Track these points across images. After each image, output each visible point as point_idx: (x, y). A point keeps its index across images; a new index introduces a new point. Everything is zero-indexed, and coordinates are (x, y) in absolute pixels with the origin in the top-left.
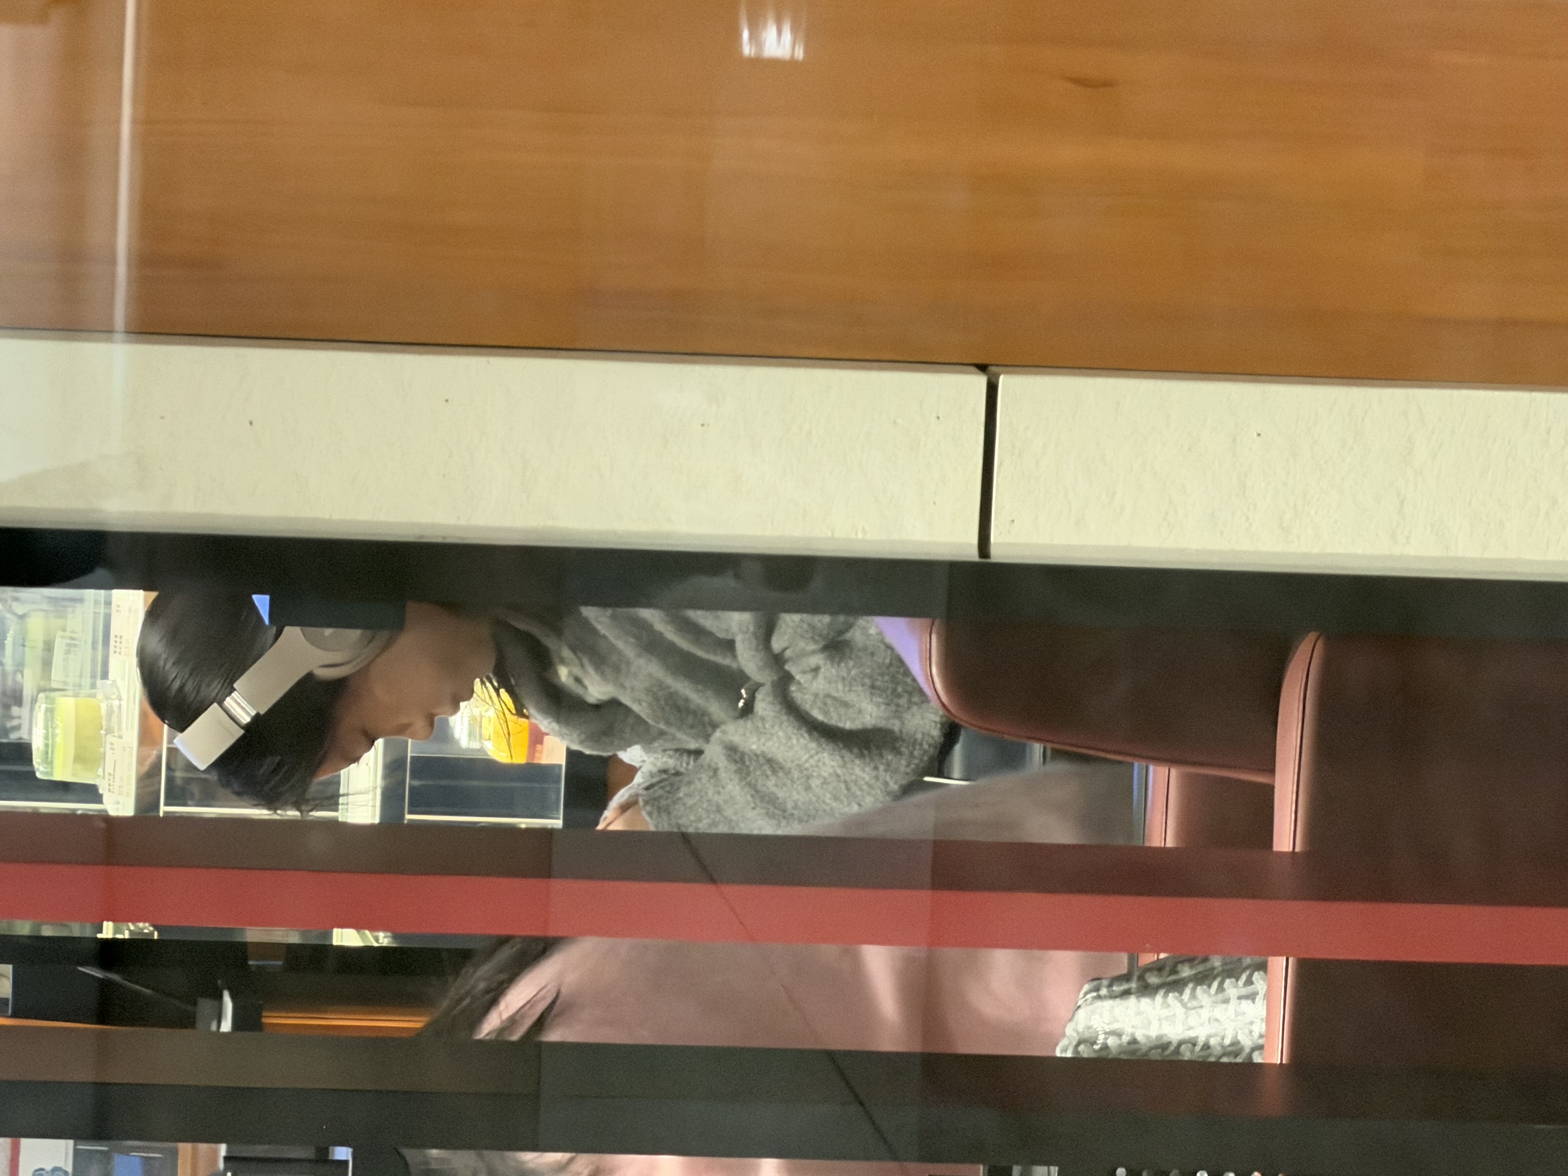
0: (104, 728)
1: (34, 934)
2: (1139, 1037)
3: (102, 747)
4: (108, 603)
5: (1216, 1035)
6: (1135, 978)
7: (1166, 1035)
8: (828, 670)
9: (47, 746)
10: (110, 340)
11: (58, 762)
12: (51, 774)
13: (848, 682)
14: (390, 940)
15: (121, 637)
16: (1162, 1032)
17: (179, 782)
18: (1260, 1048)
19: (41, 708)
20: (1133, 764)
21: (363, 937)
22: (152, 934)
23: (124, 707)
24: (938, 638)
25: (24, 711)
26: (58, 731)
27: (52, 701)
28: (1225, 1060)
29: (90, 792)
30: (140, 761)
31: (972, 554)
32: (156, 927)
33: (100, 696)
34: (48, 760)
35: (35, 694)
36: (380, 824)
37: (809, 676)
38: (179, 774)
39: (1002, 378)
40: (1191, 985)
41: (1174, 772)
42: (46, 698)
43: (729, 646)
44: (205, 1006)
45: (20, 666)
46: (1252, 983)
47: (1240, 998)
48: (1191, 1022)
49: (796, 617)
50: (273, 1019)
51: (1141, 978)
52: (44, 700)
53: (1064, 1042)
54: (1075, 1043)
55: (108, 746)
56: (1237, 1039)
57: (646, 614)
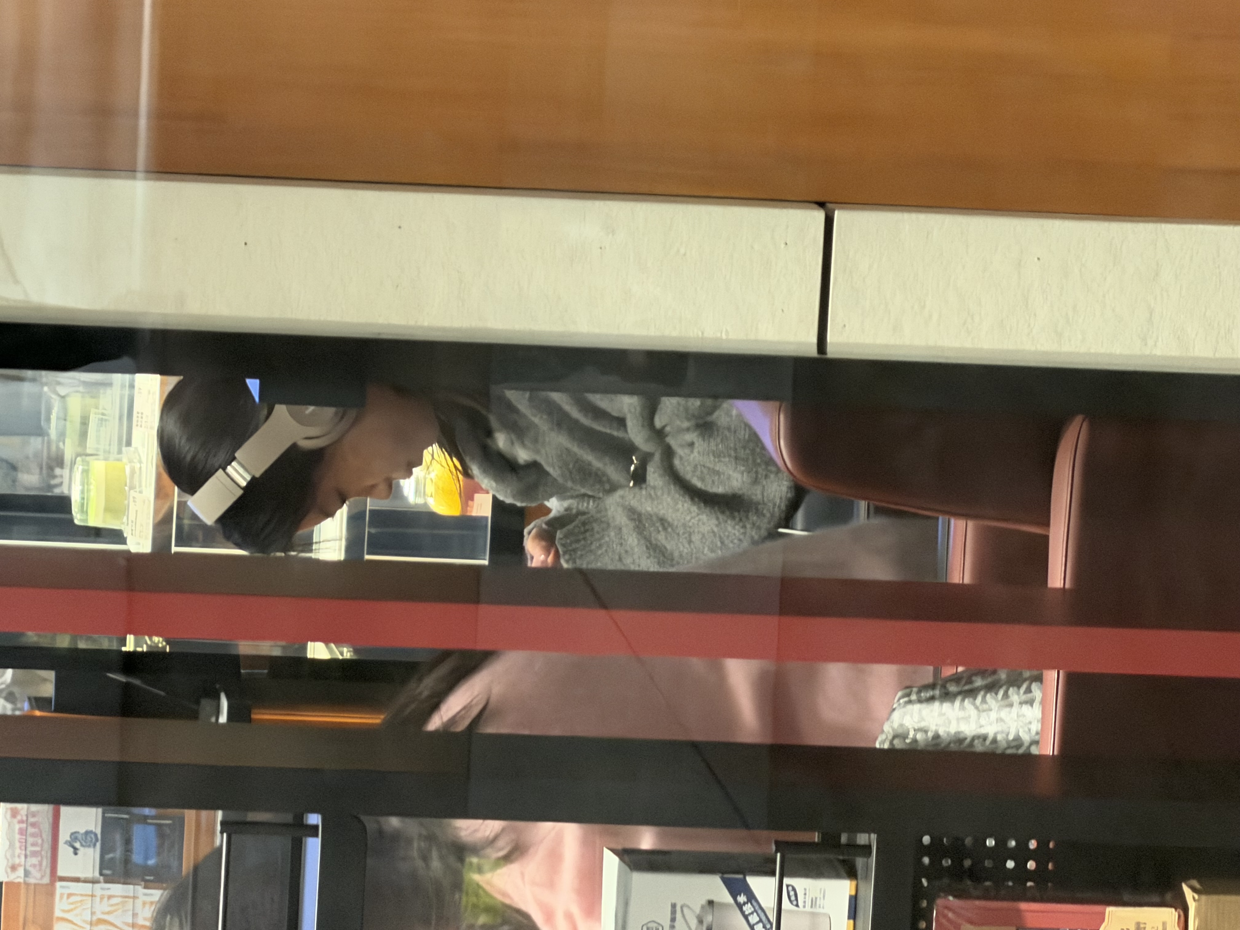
0: (128, 484)
1: (73, 647)
2: (941, 732)
3: (126, 500)
4: (132, 386)
5: (1002, 732)
6: (939, 687)
7: (962, 732)
8: (700, 445)
9: (83, 499)
10: (134, 178)
11: (92, 512)
12: (86, 520)
13: (718, 455)
14: (352, 654)
15: (142, 414)
16: (960, 730)
17: (186, 528)
18: (1036, 743)
19: (79, 468)
20: (938, 519)
21: (331, 651)
22: (165, 647)
23: (144, 469)
24: (786, 417)
25: (66, 472)
26: (92, 487)
27: (88, 463)
28: (1009, 751)
29: (117, 536)
30: (156, 512)
31: (812, 351)
32: (168, 643)
33: (125, 460)
34: (84, 510)
35: (74, 459)
36: (345, 560)
37: (687, 451)
38: (186, 522)
39: (836, 212)
40: (982, 693)
41: (971, 524)
42: (83, 461)
43: (621, 422)
44: (206, 704)
45: (62, 435)
46: (1030, 692)
47: (1021, 703)
48: (983, 721)
49: (674, 400)
50: (261, 715)
51: (944, 686)
52: (81, 463)
53: (881, 738)
54: (890, 737)
55: (131, 499)
56: (1019, 735)
57: (557, 397)
